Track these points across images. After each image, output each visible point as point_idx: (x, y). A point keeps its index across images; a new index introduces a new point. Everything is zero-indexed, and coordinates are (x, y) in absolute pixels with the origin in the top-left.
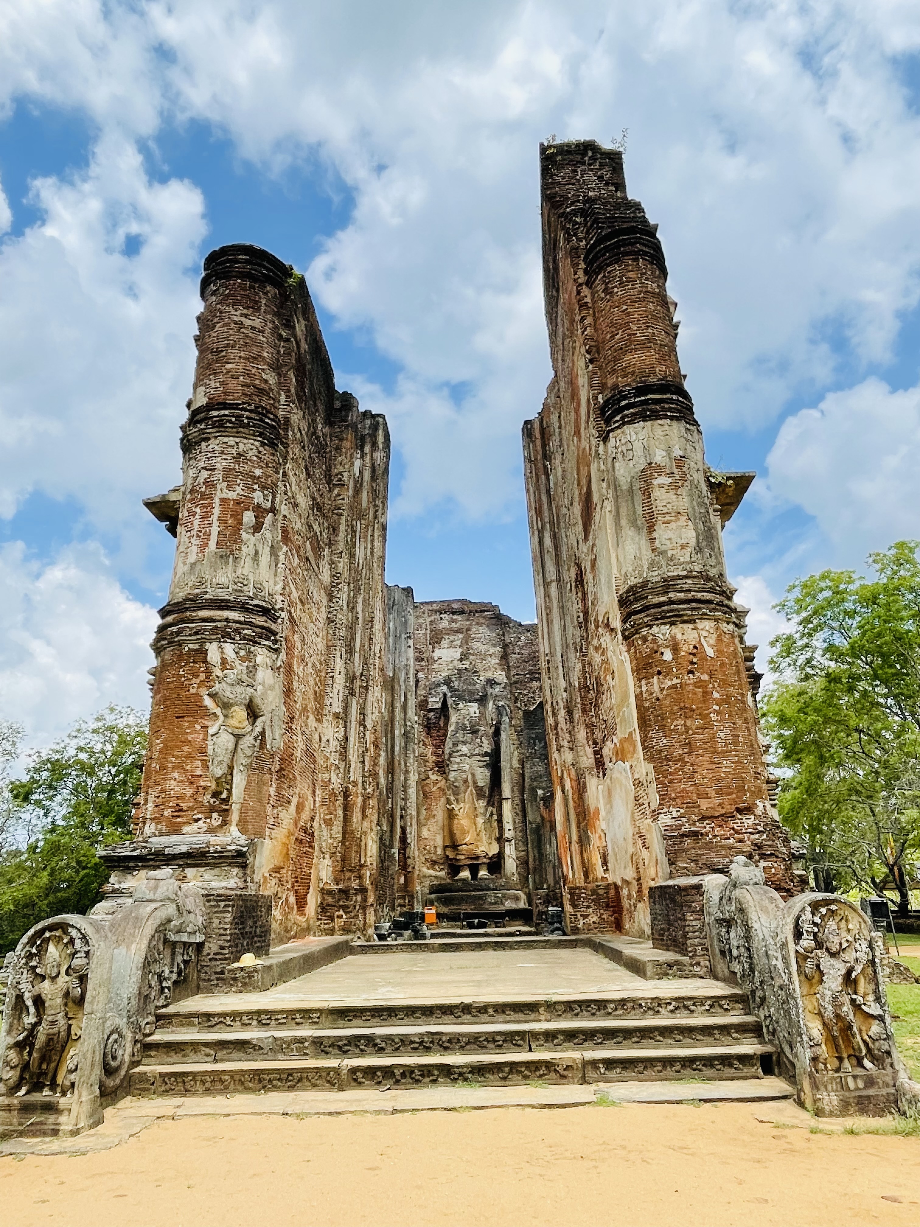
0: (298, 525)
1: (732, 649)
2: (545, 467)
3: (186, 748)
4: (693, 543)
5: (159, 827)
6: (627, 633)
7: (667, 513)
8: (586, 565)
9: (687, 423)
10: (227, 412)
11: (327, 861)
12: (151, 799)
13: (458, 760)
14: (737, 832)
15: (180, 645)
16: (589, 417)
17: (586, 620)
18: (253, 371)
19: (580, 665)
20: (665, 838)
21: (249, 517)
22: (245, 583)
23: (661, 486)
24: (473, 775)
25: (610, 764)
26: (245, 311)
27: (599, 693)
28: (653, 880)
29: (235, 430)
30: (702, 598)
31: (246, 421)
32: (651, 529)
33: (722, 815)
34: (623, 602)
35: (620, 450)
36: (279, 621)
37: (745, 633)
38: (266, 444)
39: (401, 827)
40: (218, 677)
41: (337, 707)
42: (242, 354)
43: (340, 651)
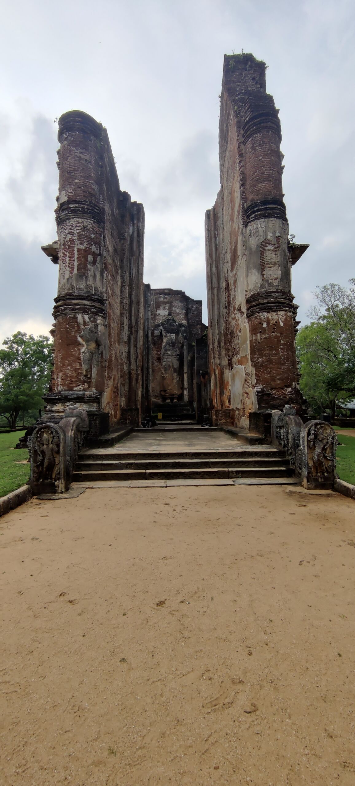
0: (110, 261)
1: (290, 323)
2: (215, 234)
3: (72, 358)
4: (280, 276)
5: (64, 388)
6: (249, 315)
7: (270, 263)
8: (231, 282)
9: (283, 220)
10: (77, 205)
11: (123, 399)
12: (60, 377)
13: (166, 357)
14: (284, 394)
15: (66, 315)
16: (239, 213)
17: (229, 306)
18: (87, 184)
19: (225, 324)
20: (257, 395)
21: (90, 258)
22: (91, 288)
23: (269, 250)
24: (172, 363)
25: (235, 365)
26: (82, 151)
27: (233, 337)
28: (250, 409)
29: (82, 215)
30: (281, 302)
31: (86, 210)
32: (263, 270)
33: (279, 388)
34: (248, 301)
35: (252, 231)
36: (105, 305)
37: (296, 316)
38: (95, 222)
39: (146, 384)
40: (83, 329)
41: (125, 339)
42: (82, 174)
43: (126, 315)
